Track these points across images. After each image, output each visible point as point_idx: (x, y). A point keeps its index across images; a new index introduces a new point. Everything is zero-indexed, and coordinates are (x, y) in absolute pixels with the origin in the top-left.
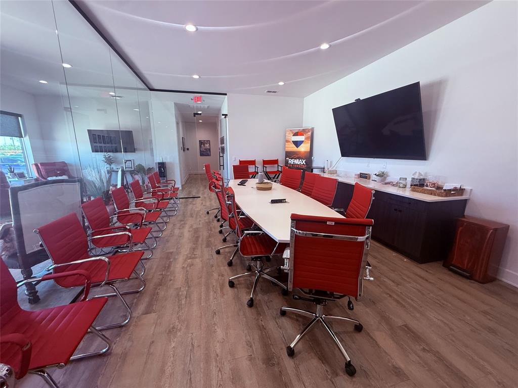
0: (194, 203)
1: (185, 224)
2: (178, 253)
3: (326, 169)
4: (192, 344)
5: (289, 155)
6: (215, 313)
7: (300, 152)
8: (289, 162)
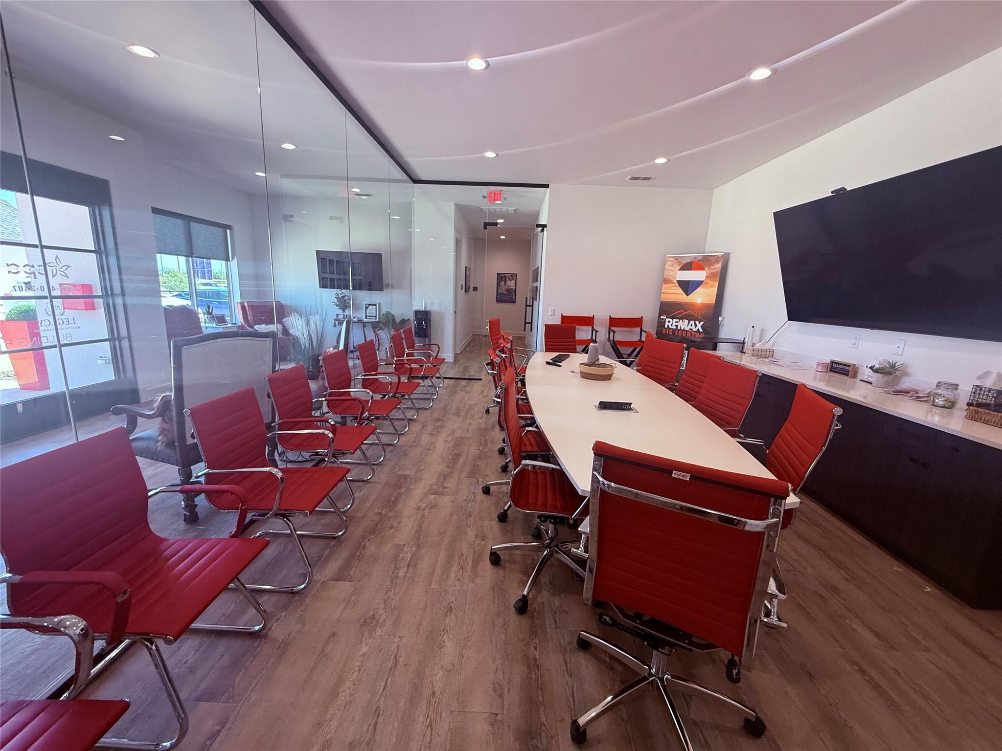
0: (468, 389)
1: (442, 427)
2: (416, 480)
3: (748, 346)
4: (396, 657)
5: (668, 309)
6: (451, 608)
7: (691, 305)
8: (667, 324)
